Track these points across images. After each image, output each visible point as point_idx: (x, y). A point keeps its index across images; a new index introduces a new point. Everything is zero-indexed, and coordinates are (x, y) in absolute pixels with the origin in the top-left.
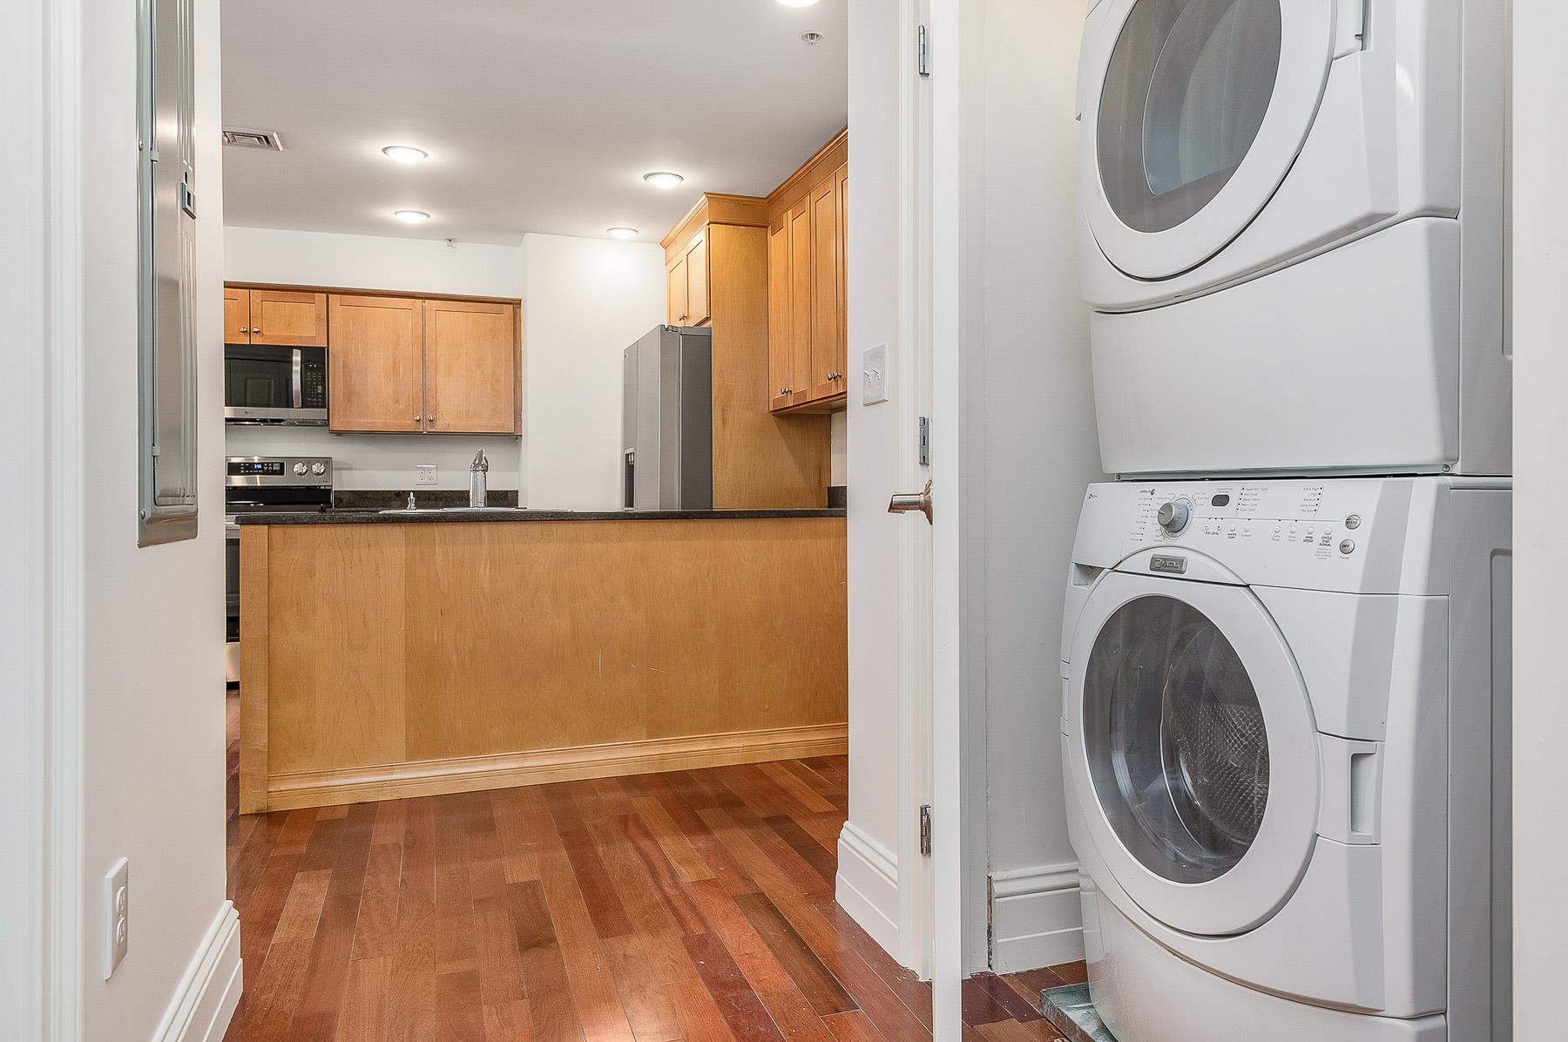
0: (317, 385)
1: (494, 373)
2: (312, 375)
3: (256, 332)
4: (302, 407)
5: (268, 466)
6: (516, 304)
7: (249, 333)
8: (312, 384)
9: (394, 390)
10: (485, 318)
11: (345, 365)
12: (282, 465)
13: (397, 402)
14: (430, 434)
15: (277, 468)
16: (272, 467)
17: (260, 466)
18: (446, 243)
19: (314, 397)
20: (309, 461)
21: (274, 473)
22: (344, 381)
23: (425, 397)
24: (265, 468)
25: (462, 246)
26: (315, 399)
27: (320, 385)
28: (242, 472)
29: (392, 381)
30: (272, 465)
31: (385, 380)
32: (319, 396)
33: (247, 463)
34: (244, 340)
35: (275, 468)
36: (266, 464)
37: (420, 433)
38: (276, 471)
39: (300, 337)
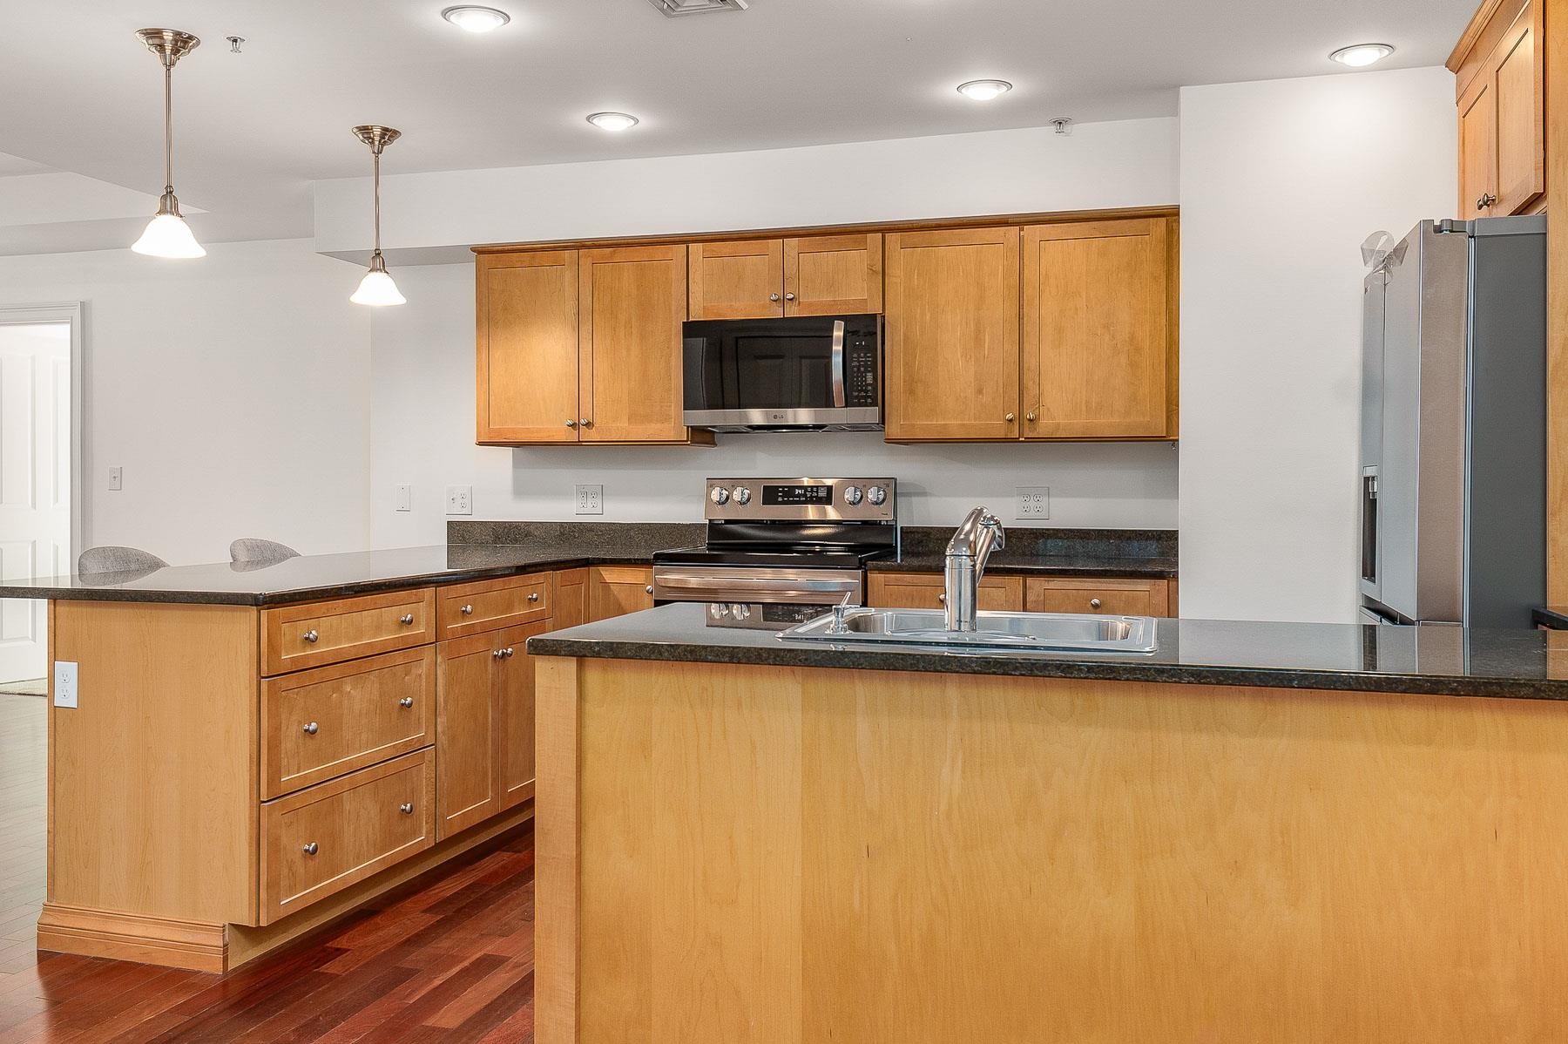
0: (866, 371)
1: (1132, 338)
2: (859, 357)
3: (791, 299)
4: (846, 406)
5: (812, 491)
6: (1170, 215)
7: (782, 301)
8: (859, 369)
9: (976, 372)
10: (1119, 246)
11: (906, 338)
12: (829, 490)
13: (980, 391)
14: (1029, 440)
15: (822, 494)
16: (817, 492)
17: (801, 492)
18: (1053, 128)
19: (862, 390)
20: (862, 483)
21: (819, 501)
22: (906, 364)
23: (1021, 383)
24: (809, 495)
25: (1079, 130)
26: (863, 394)
27: (869, 372)
28: (780, 499)
29: (973, 359)
30: (817, 490)
31: (963, 358)
32: (870, 388)
33: (786, 487)
34: (776, 313)
35: (821, 495)
36: (809, 489)
37: (1015, 440)
38: (822, 498)
39: (846, 302)
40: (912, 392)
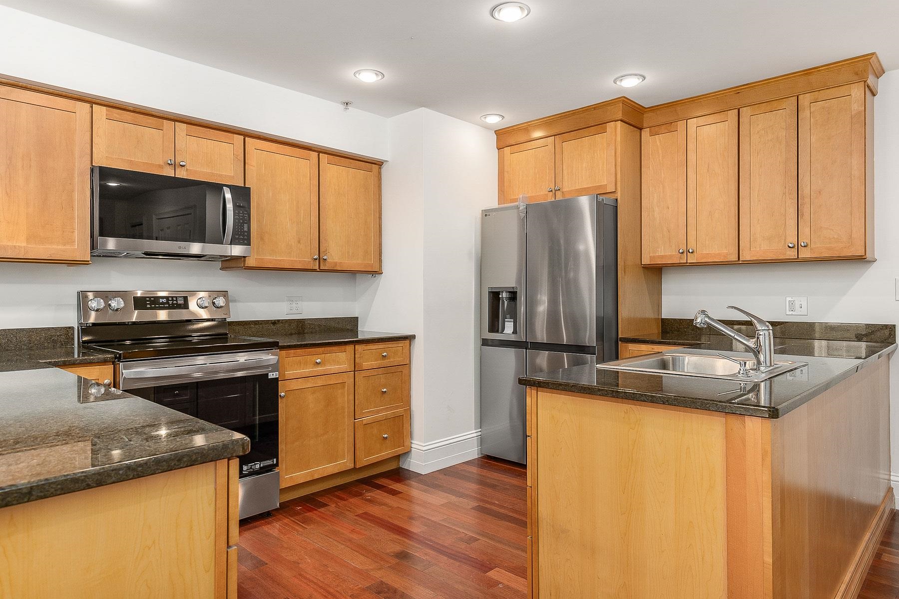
0: (244, 223)
2: (239, 213)
5: (173, 300)
6: (379, 164)
8: (239, 221)
9: (297, 230)
12: (186, 299)
13: (299, 242)
15: (181, 301)
16: (176, 300)
17: (164, 300)
19: (241, 235)
21: (179, 307)
22: (258, 221)
24: (171, 302)
26: (241, 237)
27: (246, 223)
28: (148, 306)
29: (295, 223)
30: (177, 299)
31: (290, 222)
32: (246, 234)
33: (152, 297)
34: (169, 172)
35: (179, 302)
36: (170, 299)
37: (315, 270)
38: (181, 304)
39: (220, 176)
40: (262, 239)
